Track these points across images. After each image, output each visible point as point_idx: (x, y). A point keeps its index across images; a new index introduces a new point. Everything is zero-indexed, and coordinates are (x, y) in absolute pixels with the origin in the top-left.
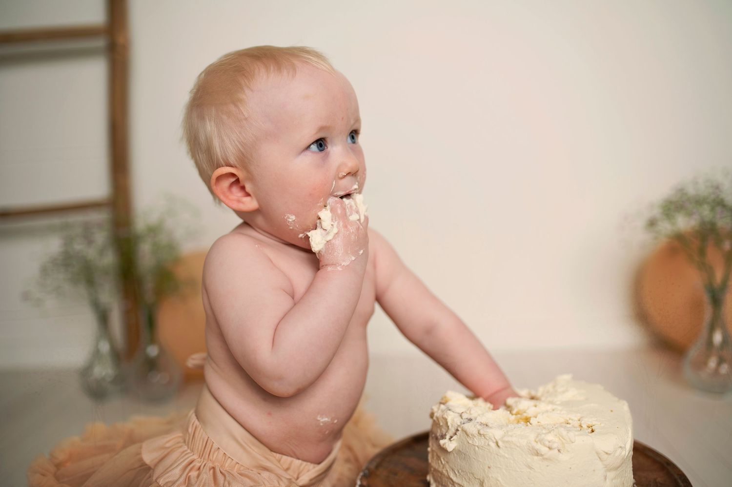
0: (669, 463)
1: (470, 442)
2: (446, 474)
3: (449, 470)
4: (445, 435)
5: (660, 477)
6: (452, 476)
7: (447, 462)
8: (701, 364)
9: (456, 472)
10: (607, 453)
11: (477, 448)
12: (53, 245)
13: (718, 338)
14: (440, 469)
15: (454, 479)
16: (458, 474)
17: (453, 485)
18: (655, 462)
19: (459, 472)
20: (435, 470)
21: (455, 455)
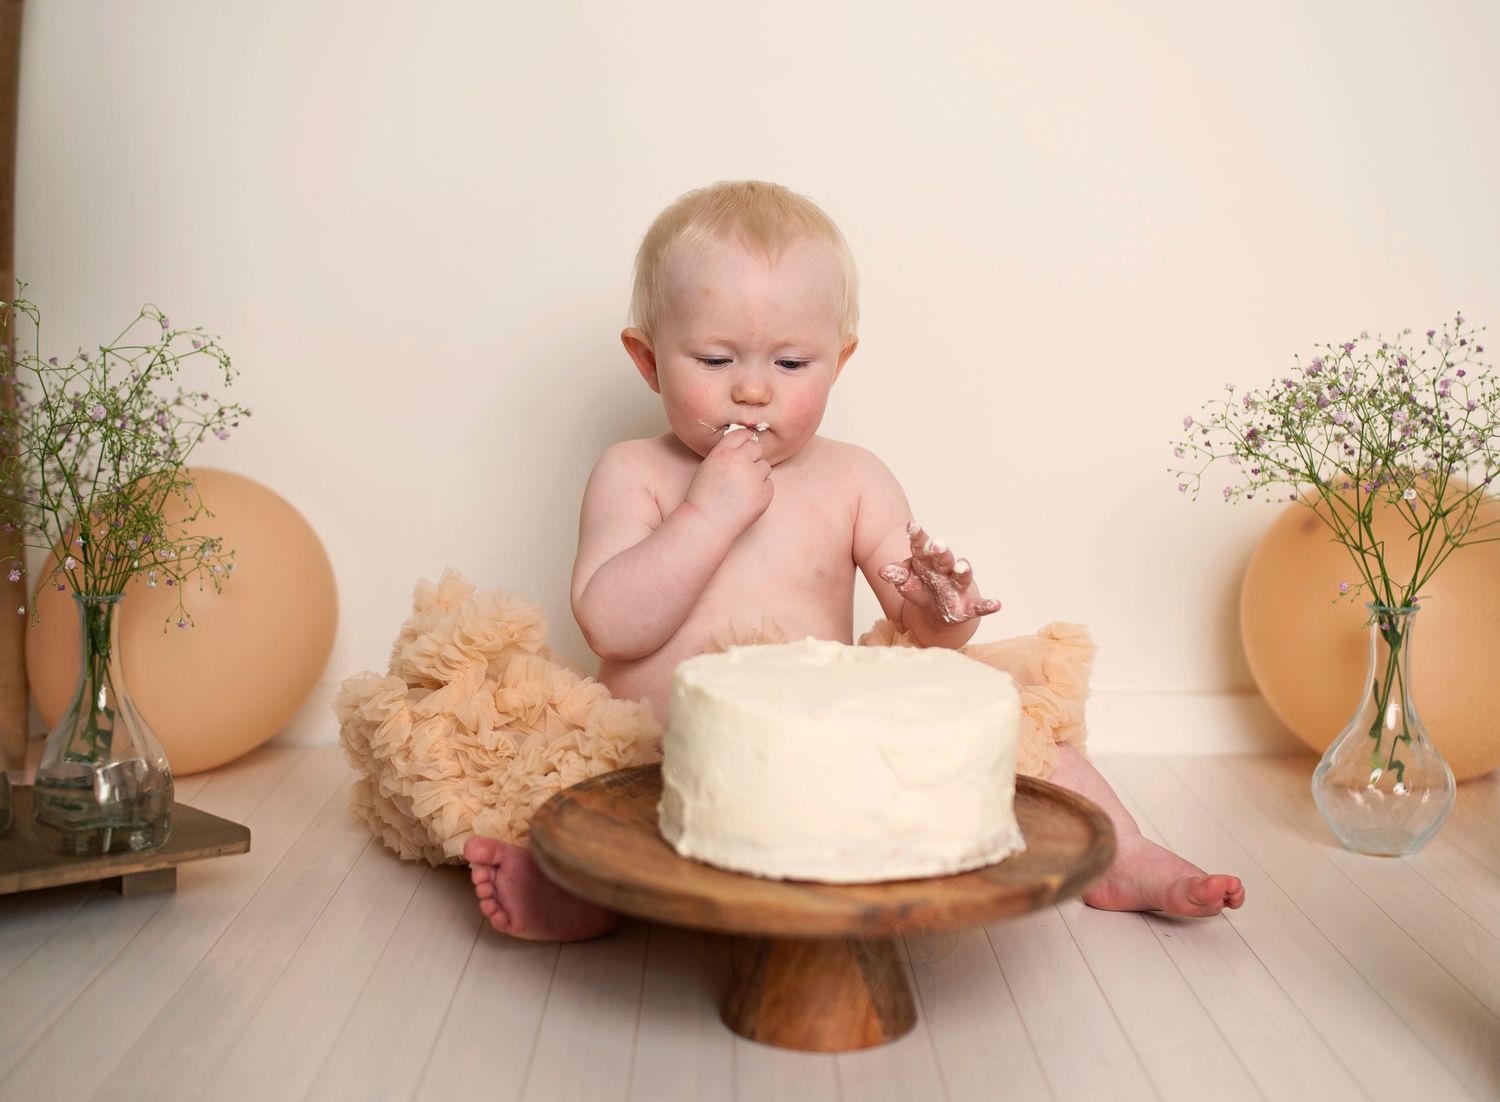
13: (1391, 718)
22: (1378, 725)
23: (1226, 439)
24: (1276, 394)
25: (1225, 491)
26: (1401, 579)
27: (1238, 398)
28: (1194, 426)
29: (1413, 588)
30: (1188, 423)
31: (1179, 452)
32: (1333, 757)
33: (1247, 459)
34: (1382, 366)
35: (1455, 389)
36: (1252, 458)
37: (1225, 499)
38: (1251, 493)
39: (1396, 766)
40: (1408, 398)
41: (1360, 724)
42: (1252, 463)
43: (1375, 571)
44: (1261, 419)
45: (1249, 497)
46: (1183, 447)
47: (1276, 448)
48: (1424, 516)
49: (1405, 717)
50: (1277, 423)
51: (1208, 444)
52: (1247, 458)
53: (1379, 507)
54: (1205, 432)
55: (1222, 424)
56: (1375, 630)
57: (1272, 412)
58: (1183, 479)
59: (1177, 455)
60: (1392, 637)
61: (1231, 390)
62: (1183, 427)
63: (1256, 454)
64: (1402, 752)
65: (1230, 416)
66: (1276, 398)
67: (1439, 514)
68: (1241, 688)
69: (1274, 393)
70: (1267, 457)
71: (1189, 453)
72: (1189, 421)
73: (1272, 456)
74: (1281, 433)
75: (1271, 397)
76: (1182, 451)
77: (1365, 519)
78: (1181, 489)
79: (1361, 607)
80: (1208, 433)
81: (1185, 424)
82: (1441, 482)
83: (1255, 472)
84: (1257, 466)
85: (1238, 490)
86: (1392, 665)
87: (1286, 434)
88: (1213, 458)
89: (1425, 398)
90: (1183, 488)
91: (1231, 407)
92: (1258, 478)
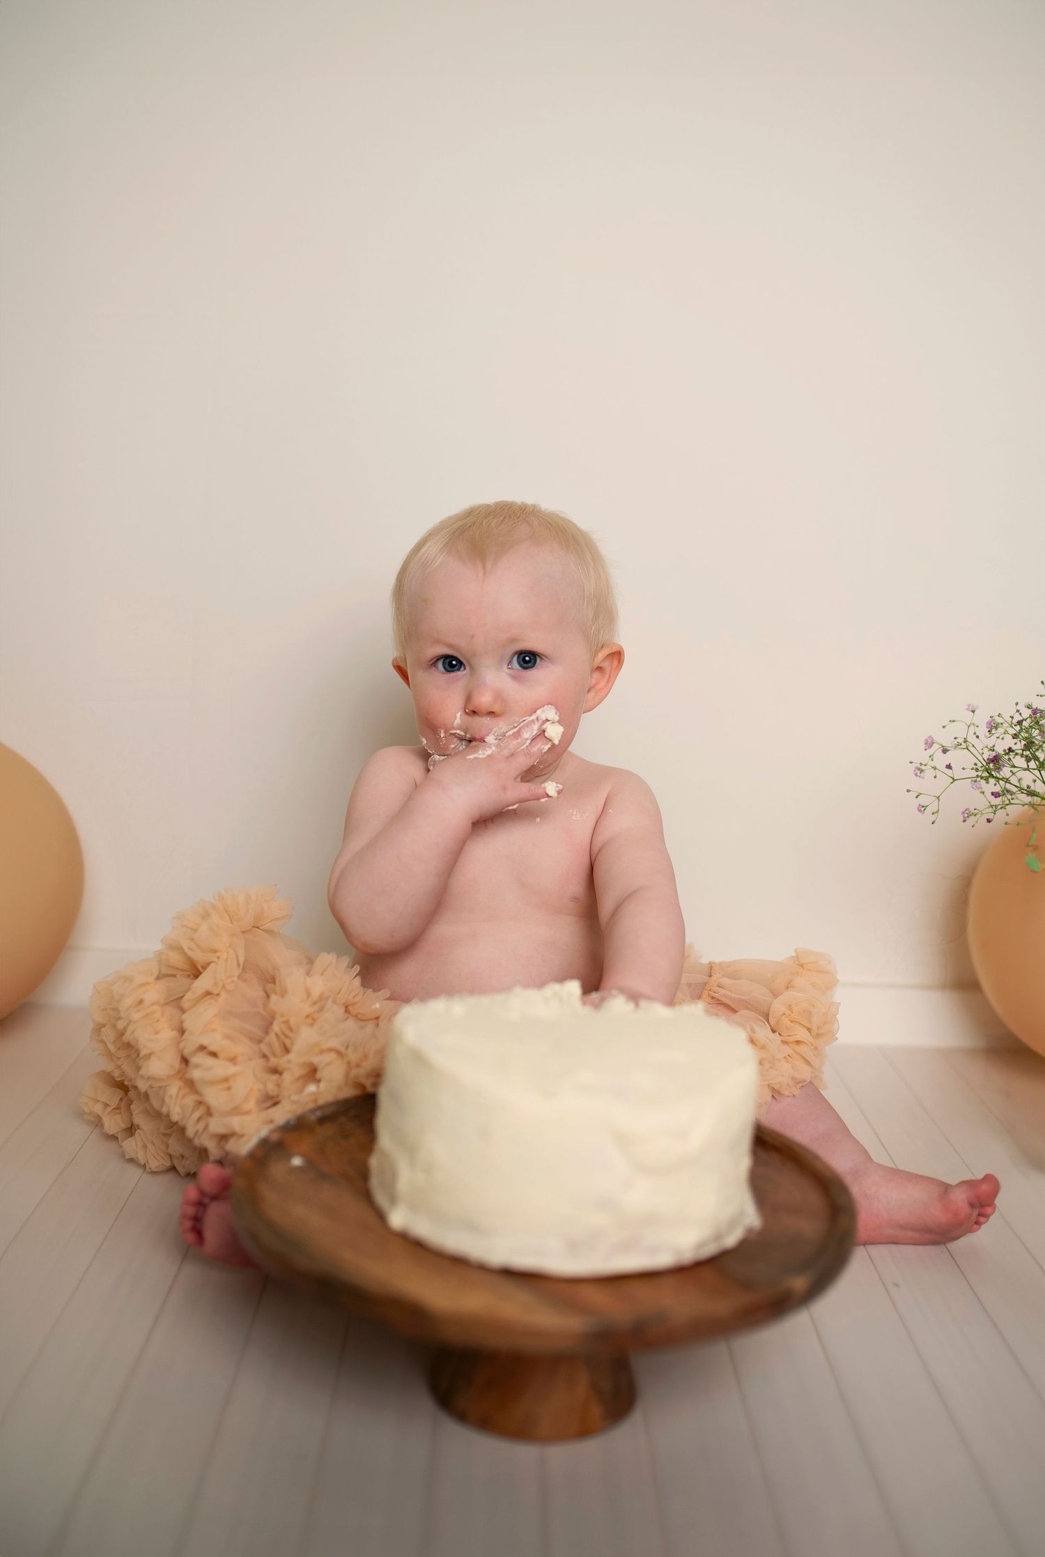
24: (1020, 718)
25: (963, 813)
27: (982, 719)
28: (935, 746)
30: (929, 744)
33: (987, 783)
36: (992, 781)
37: (963, 819)
38: (991, 816)
42: (992, 786)
44: (1003, 742)
45: (989, 821)
46: (923, 767)
50: (1018, 746)
51: (949, 767)
52: (987, 779)
54: (945, 751)
55: (964, 745)
57: (1015, 736)
58: (923, 800)
59: (916, 775)
61: (973, 712)
62: (923, 746)
63: (996, 778)
65: (971, 739)
66: (1020, 723)
69: (1017, 718)
70: (1007, 781)
71: (929, 773)
72: (930, 741)
73: (1014, 780)
74: (1022, 756)
75: (1015, 721)
76: (922, 771)
78: (920, 810)
80: (948, 753)
81: (926, 744)
83: (995, 795)
84: (997, 789)
85: (976, 811)
87: (1027, 756)
88: (954, 780)
90: (922, 808)
91: (972, 727)
92: (998, 801)
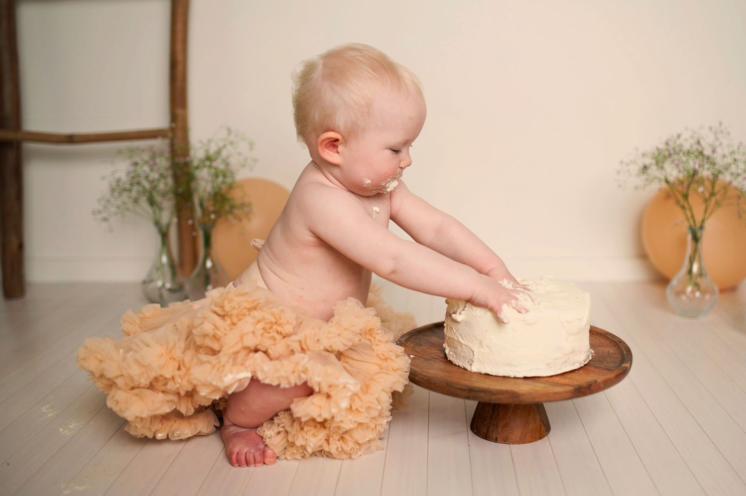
0: (621, 341)
1: (474, 314)
2: (456, 339)
3: (458, 336)
4: (457, 311)
5: (612, 350)
6: (460, 339)
7: (457, 331)
8: (680, 293)
9: (463, 336)
10: (569, 323)
11: (478, 318)
12: (121, 169)
13: (695, 268)
14: (452, 337)
15: (462, 341)
16: (464, 338)
17: (461, 346)
18: (612, 341)
19: (465, 336)
20: (449, 338)
21: (463, 325)
22: (690, 271)
23: (635, 168)
24: (654, 153)
25: (634, 187)
26: (698, 219)
27: (640, 153)
28: (624, 163)
29: (703, 221)
31: (618, 173)
32: (674, 282)
34: (692, 141)
35: (719, 150)
36: (645, 175)
37: (634, 190)
38: (644, 188)
39: (697, 286)
40: (701, 153)
41: (684, 270)
42: (644, 177)
43: (689, 214)
44: (648, 161)
46: (619, 171)
47: (654, 171)
48: (707, 195)
49: (700, 268)
50: (654, 162)
52: (643, 175)
53: (691, 192)
54: (627, 165)
55: (634, 163)
56: (689, 237)
57: (652, 159)
60: (696, 239)
61: (636, 150)
62: (619, 163)
64: (699, 280)
67: (712, 194)
68: (643, 256)
70: (650, 175)
72: (621, 162)
73: (653, 175)
74: (655, 166)
75: (652, 153)
77: (686, 196)
78: (618, 187)
79: (685, 228)
82: (713, 183)
83: (646, 180)
86: (695, 250)
89: (707, 152)
